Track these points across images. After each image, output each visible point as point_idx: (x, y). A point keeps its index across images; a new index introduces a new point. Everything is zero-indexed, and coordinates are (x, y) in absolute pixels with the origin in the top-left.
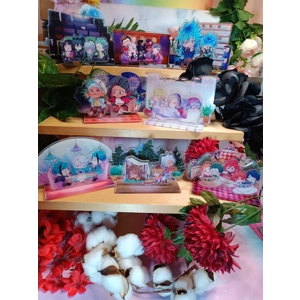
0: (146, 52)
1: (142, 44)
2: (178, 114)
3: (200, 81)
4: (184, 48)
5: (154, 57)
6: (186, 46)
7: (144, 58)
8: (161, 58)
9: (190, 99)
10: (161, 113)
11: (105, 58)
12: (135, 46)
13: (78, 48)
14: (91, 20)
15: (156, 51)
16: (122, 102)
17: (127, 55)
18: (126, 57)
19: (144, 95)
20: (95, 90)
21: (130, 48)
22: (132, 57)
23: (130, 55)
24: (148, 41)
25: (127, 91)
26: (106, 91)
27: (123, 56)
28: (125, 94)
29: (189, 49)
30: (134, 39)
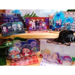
0: (39, 26)
1: (38, 23)
2: (58, 62)
3: (69, 45)
4: (56, 24)
5: (43, 27)
6: (57, 22)
7: (38, 28)
8: (46, 27)
9: (65, 57)
10: (48, 60)
11: (22, 29)
12: (34, 23)
13: (9, 28)
14: (15, 15)
15: (44, 25)
16: (29, 55)
17: (31, 27)
18: (31, 28)
19: (39, 48)
20: (14, 52)
21: (33, 24)
22: (34, 28)
23: (33, 27)
24: (40, 21)
25: (30, 50)
26: (20, 51)
27: (29, 28)
28: (29, 51)
29: (58, 24)
30: (34, 21)
